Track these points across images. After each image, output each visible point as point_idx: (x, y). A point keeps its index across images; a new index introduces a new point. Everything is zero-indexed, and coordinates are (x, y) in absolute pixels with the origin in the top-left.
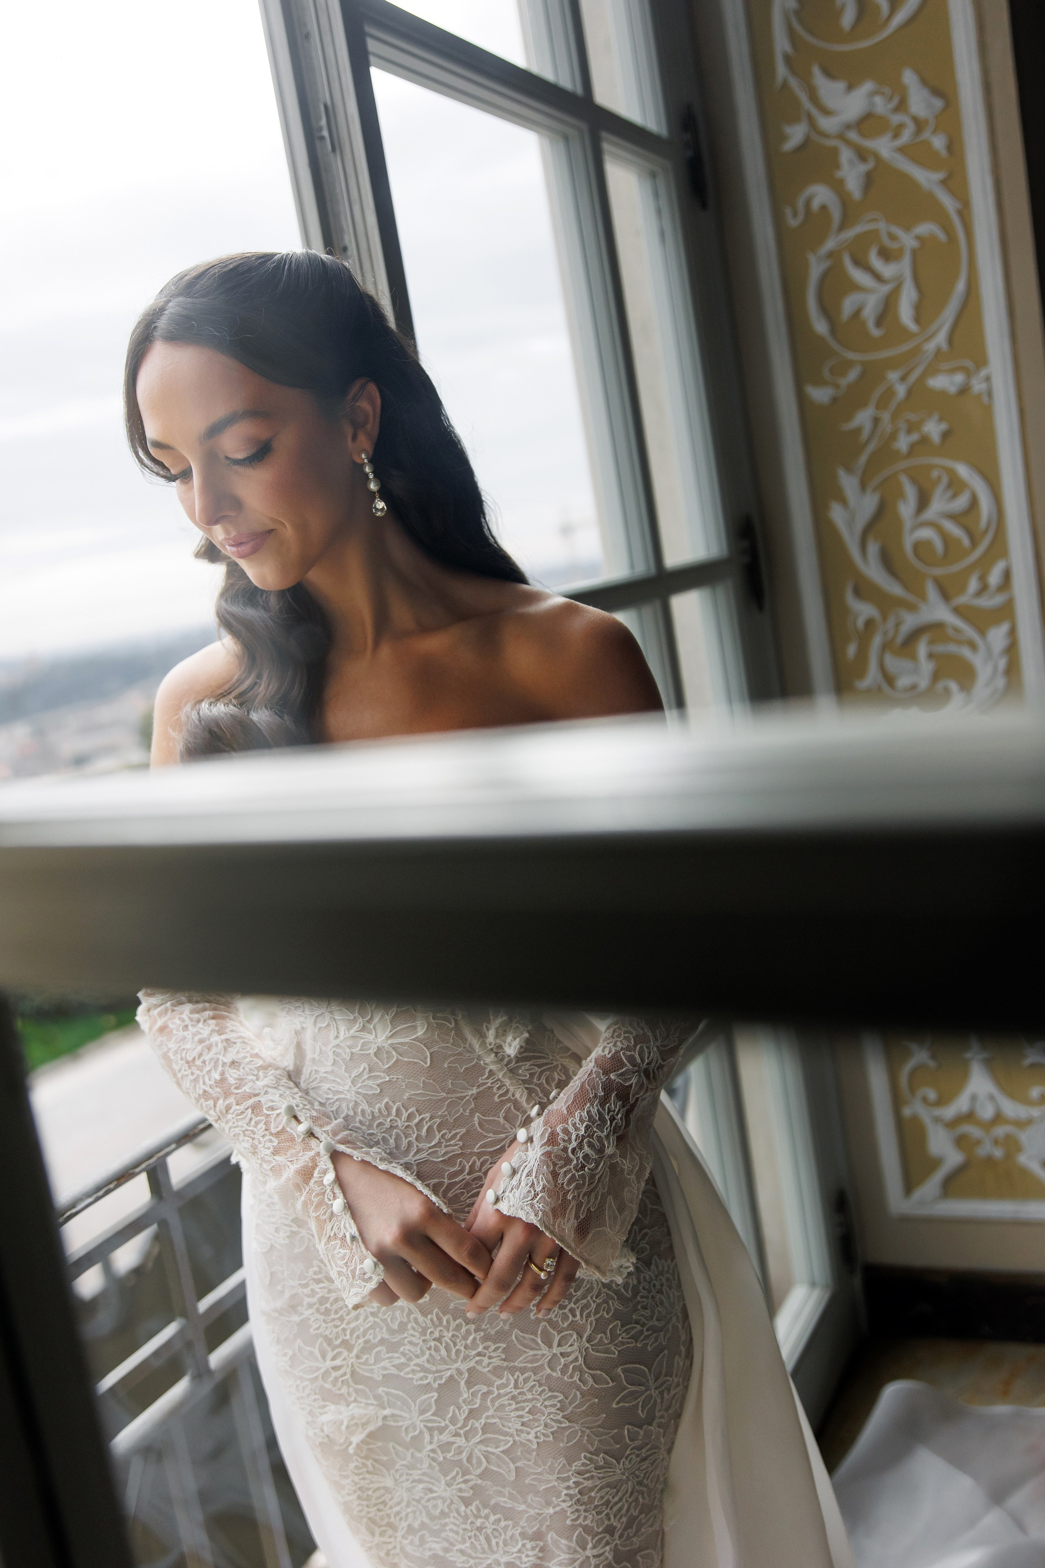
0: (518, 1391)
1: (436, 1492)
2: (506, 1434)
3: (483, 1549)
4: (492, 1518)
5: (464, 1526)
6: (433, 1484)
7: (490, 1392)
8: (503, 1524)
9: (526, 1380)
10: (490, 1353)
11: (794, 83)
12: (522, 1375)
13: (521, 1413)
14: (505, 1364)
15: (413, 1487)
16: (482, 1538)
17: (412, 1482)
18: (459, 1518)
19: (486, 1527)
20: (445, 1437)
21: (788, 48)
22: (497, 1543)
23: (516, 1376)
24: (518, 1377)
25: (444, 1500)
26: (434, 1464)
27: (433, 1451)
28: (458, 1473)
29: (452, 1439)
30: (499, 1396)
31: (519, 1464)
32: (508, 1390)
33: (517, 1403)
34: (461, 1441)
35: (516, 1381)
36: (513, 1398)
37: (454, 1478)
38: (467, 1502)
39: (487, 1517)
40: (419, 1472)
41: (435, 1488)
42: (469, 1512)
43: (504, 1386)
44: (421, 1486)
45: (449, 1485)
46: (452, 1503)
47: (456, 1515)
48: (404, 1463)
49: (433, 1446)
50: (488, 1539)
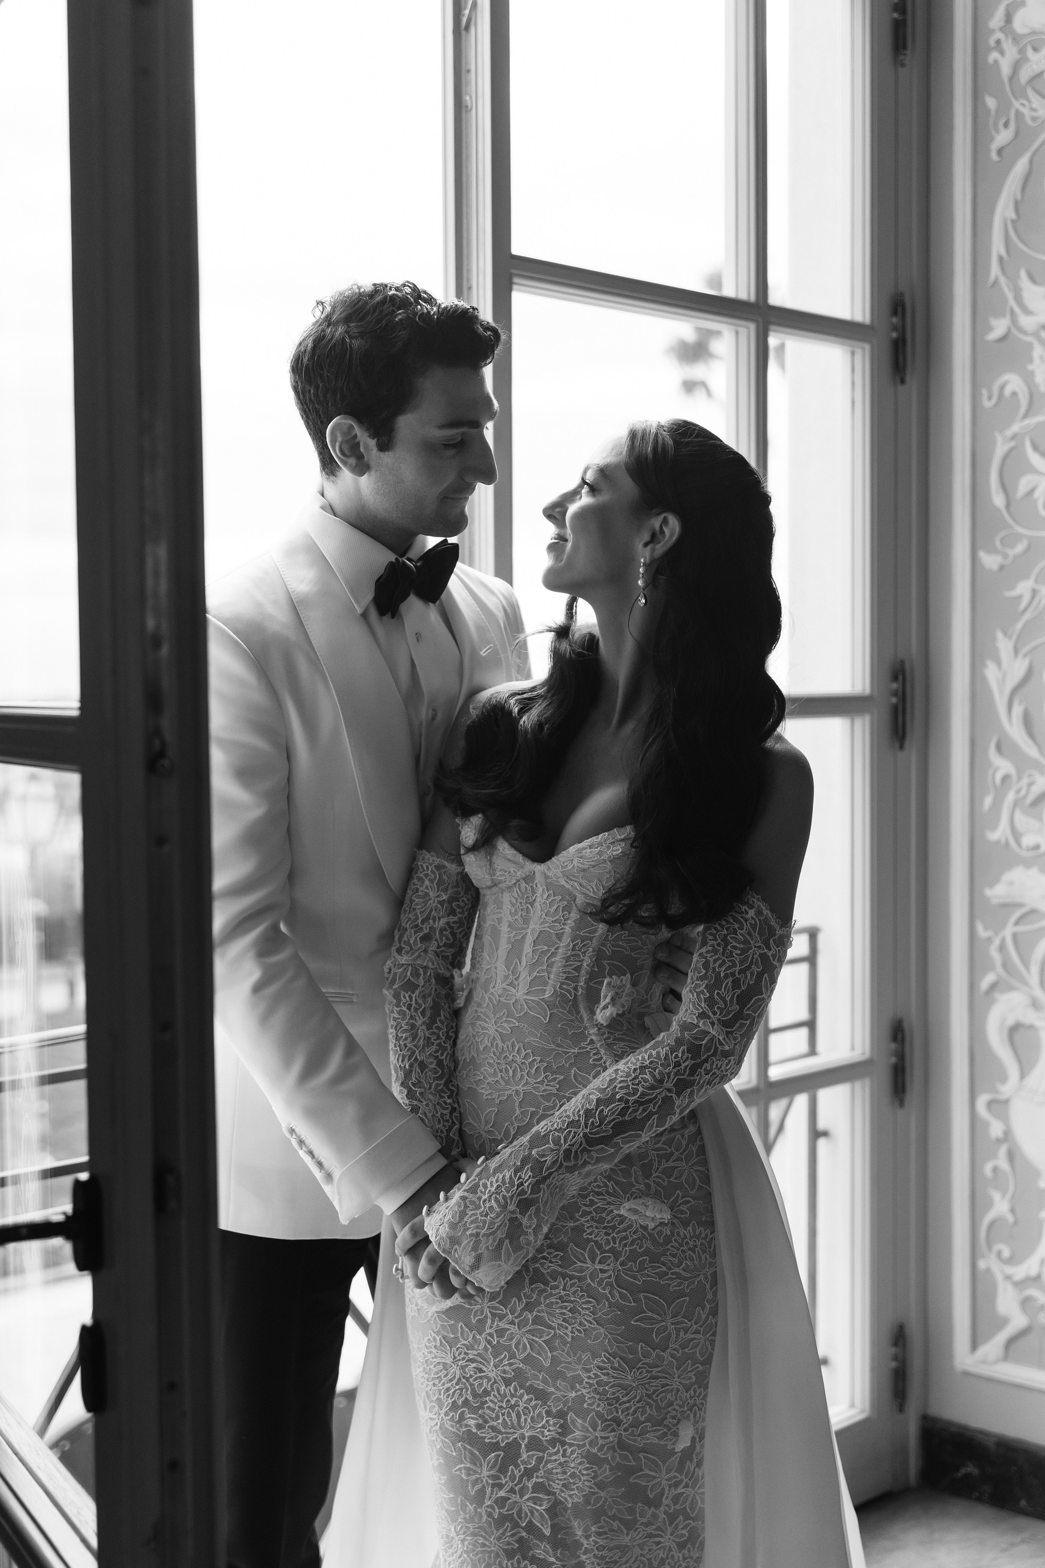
0: (565, 1293)
1: (484, 1372)
2: (550, 1327)
3: (512, 1424)
4: (526, 1397)
5: (501, 1404)
6: (484, 1365)
7: (545, 1291)
8: (533, 1403)
9: (573, 1285)
10: (551, 1258)
11: (1003, 281)
12: (570, 1280)
13: (564, 1311)
14: (560, 1270)
15: (466, 1366)
16: (514, 1415)
17: (467, 1361)
18: (498, 1396)
19: (519, 1406)
20: (503, 1325)
21: (1003, 253)
22: (526, 1420)
23: (565, 1281)
24: (567, 1281)
25: (489, 1379)
26: (489, 1346)
27: (491, 1335)
28: (505, 1355)
29: (507, 1326)
30: (551, 1295)
31: (555, 1353)
32: (557, 1291)
33: (563, 1302)
34: (514, 1329)
35: (565, 1284)
36: (561, 1298)
37: (501, 1361)
38: (507, 1383)
39: (521, 1397)
40: (476, 1353)
41: (485, 1369)
42: (507, 1392)
43: (557, 1287)
44: (474, 1365)
45: (496, 1366)
46: (495, 1382)
47: (496, 1393)
48: (465, 1342)
49: (492, 1331)
50: (518, 1416)
